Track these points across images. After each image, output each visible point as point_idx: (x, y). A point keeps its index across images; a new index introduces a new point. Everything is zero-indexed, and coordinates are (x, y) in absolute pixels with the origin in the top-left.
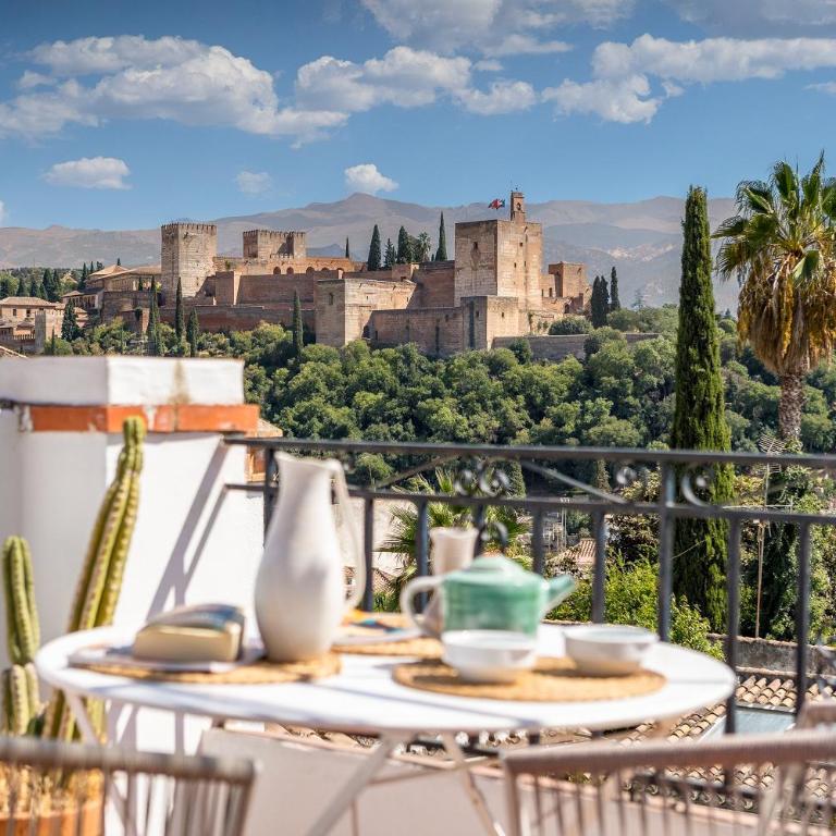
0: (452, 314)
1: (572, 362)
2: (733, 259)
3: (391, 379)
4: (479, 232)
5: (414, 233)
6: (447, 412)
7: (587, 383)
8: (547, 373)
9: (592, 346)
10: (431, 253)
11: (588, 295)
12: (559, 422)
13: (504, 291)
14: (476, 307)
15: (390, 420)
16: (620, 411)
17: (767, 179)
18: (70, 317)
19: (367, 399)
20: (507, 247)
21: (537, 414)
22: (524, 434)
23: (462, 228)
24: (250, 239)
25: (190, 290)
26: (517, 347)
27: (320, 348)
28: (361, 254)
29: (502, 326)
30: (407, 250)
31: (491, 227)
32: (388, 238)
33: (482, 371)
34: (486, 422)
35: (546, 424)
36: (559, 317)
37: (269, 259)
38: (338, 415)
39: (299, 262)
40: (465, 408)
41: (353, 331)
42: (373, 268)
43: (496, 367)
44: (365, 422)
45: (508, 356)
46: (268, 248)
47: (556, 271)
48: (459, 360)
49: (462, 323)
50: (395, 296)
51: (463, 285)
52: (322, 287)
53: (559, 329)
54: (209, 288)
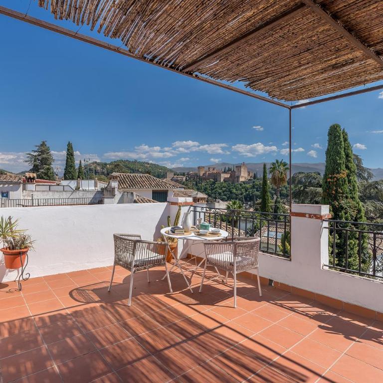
0: (235, 178)
1: (251, 184)
2: (271, 172)
3: (227, 186)
4: (239, 167)
5: (230, 167)
6: (234, 191)
7: (253, 187)
8: (248, 186)
9: (254, 182)
10: (232, 170)
11: (253, 175)
12: (249, 192)
13: (242, 175)
14: (238, 177)
15: (227, 192)
16: (257, 191)
17: (275, 162)
18: (186, 178)
19: (224, 189)
20: (242, 169)
21: (246, 191)
22: (244, 194)
23: (236, 167)
24: (209, 168)
25: (201, 175)
26: (244, 182)
27: (218, 182)
28: (223, 170)
29: (241, 179)
30: (229, 170)
31: (240, 167)
32: (227, 169)
33: (239, 185)
34: (239, 192)
35: (247, 192)
36: (249, 178)
37: (211, 171)
38: (220, 191)
39: (215, 172)
40: (237, 190)
41: (222, 180)
42: (225, 172)
43: (241, 185)
44: (223, 192)
45: (243, 183)
46: (211, 170)
47: (249, 172)
48: (236, 184)
49: (236, 179)
50: (228, 176)
51: (237, 174)
52: (218, 175)
53: (249, 180)
54: (203, 175)
